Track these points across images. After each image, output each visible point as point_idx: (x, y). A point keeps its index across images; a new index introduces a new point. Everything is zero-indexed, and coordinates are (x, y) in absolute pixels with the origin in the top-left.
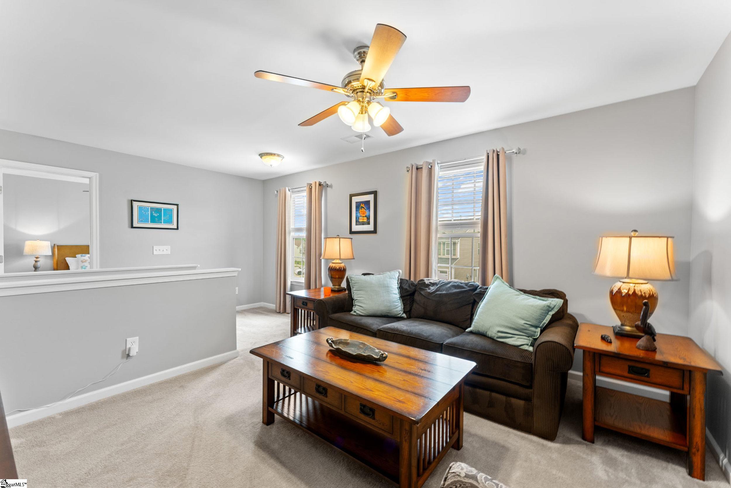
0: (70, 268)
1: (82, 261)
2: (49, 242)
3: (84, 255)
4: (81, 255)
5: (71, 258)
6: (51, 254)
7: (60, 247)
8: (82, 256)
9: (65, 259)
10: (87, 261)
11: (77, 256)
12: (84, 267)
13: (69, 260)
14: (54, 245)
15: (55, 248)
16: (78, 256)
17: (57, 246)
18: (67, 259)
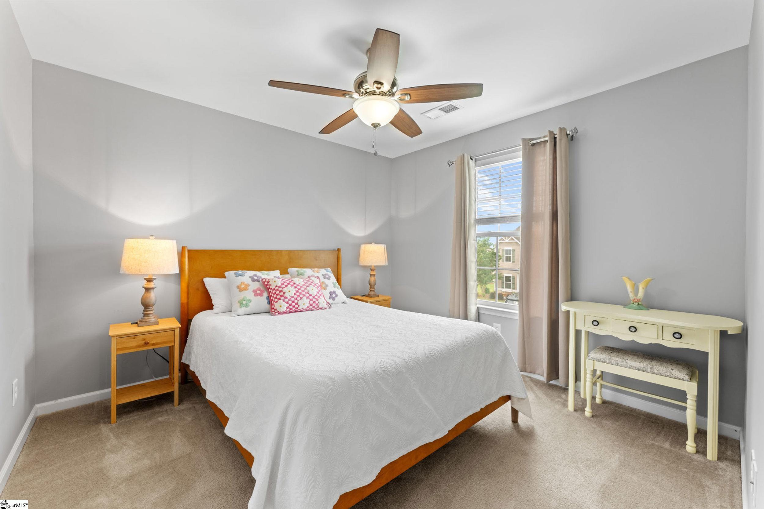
0: (213, 302)
1: (238, 287)
2: (175, 241)
3: (240, 272)
4: (235, 274)
5: (214, 278)
6: (177, 271)
7: (194, 254)
8: (237, 275)
9: (203, 280)
10: (249, 287)
11: (226, 274)
12: (244, 302)
13: (211, 283)
14: (183, 248)
15: (185, 258)
16: (230, 274)
17: (189, 251)
18: (206, 280)
